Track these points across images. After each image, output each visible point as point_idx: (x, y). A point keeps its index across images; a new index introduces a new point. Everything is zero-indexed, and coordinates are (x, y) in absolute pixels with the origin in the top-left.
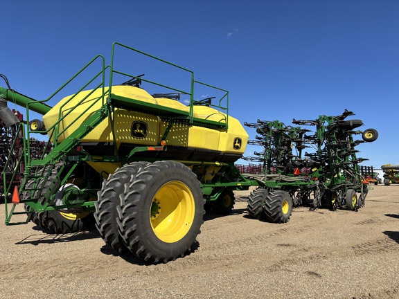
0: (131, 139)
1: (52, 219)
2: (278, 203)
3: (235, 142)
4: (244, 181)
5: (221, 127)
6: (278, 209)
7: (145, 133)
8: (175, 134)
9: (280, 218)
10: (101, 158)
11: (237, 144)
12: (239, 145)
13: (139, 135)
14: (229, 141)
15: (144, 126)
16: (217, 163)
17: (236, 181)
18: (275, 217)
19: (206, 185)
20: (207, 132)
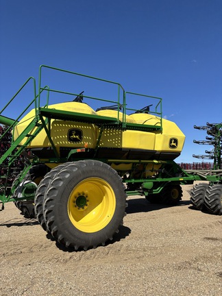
0: (68, 143)
1: (26, 207)
2: (217, 196)
3: (171, 142)
4: (186, 176)
5: (156, 130)
6: (217, 202)
7: (80, 138)
8: (110, 137)
9: (219, 210)
10: (48, 160)
11: (173, 144)
12: (175, 144)
13: (75, 140)
14: (164, 142)
15: (79, 133)
16: (155, 161)
17: (178, 176)
18: (214, 209)
19: (147, 180)
20: (141, 135)
